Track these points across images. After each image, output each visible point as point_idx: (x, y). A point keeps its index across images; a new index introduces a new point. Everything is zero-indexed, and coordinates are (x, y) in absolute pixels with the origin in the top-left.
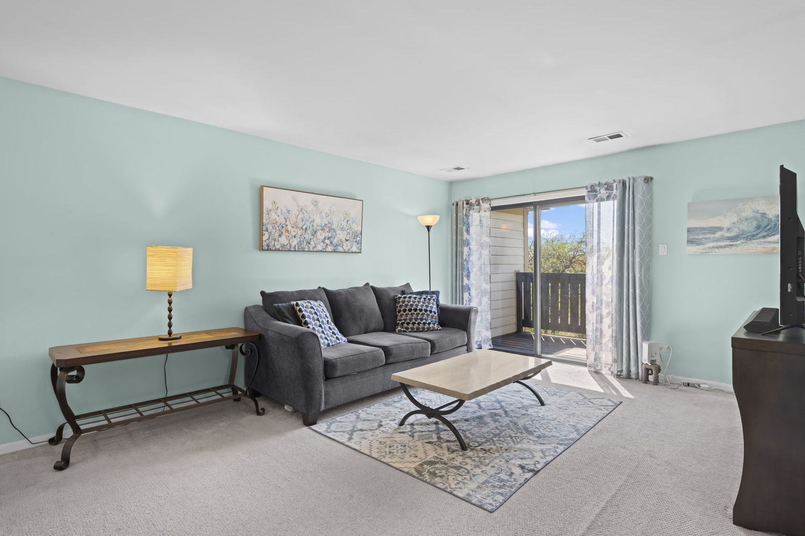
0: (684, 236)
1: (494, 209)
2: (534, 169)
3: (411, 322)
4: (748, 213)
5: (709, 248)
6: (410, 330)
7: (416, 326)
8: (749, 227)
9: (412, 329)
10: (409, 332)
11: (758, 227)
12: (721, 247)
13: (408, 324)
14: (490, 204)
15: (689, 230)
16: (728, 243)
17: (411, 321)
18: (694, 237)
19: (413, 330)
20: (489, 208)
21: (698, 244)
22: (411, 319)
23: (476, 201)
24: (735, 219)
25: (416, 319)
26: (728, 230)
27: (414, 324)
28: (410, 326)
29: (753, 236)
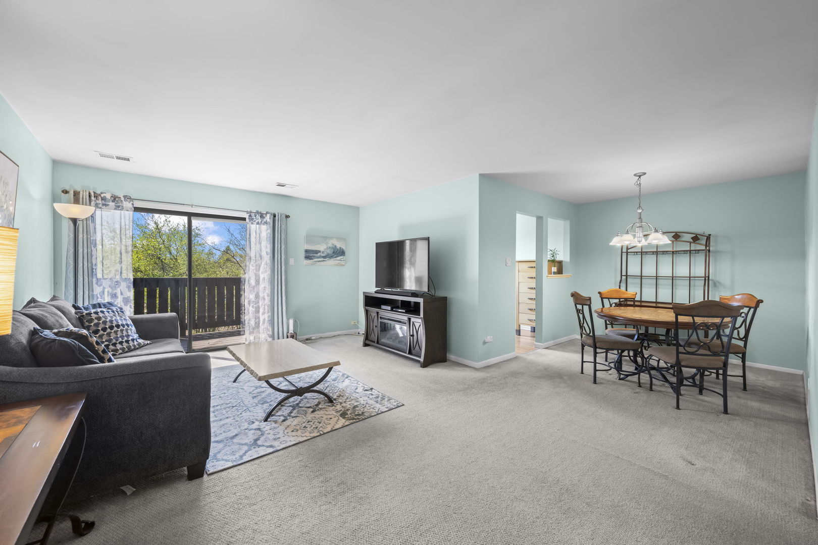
0: (303, 254)
1: (137, 209)
2: (191, 183)
3: (118, 342)
4: (330, 245)
5: (315, 261)
6: (120, 351)
7: (125, 345)
8: (330, 252)
9: (123, 349)
10: (119, 354)
11: (334, 252)
12: (319, 261)
13: (114, 344)
14: (133, 204)
15: (306, 251)
16: (322, 259)
17: (117, 340)
18: (310, 255)
19: (124, 352)
20: (131, 208)
21: (310, 259)
22: (117, 339)
23: (112, 197)
24: (325, 247)
25: (122, 337)
26: (323, 252)
27: (121, 343)
28: (119, 346)
29: (332, 256)
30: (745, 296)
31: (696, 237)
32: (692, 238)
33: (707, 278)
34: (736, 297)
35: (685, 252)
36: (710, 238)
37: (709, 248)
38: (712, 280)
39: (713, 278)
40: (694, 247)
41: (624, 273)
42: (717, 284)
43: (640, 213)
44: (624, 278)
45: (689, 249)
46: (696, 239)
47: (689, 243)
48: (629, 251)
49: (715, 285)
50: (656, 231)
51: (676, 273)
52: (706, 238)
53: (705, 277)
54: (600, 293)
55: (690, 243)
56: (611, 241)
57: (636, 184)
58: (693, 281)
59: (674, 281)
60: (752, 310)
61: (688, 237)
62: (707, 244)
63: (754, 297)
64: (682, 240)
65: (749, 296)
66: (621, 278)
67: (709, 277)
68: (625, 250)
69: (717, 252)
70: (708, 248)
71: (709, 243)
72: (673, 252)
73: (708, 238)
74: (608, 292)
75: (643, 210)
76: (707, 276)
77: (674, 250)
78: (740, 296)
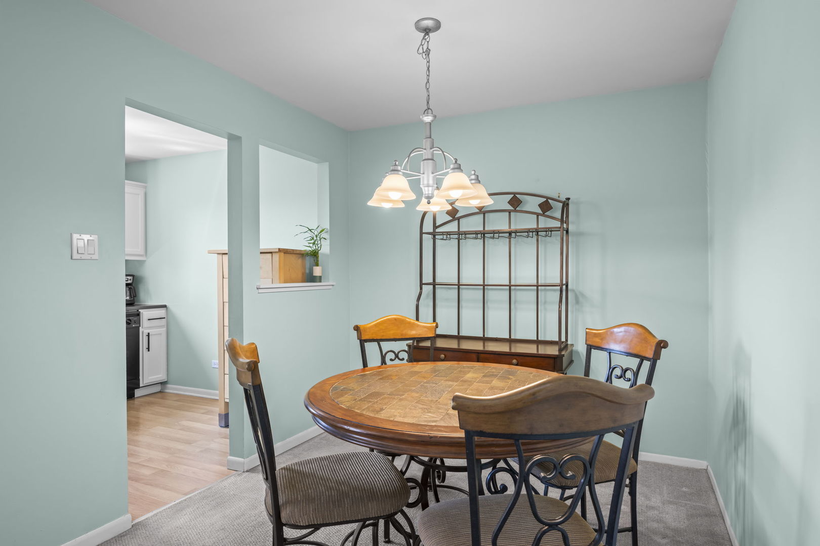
30: (631, 329)
31: (546, 203)
32: (540, 206)
33: (564, 287)
34: (616, 330)
35: (528, 231)
36: (568, 204)
37: (568, 225)
38: (573, 290)
39: (574, 288)
40: (544, 223)
41: (428, 278)
42: (581, 299)
43: (430, 124)
44: (427, 289)
45: (535, 226)
46: (546, 207)
47: (535, 216)
48: (437, 230)
49: (577, 302)
50: (458, 168)
51: (515, 278)
52: (561, 205)
53: (561, 285)
54: (357, 328)
55: (538, 215)
56: (370, 197)
57: (421, 51)
58: (543, 293)
59: (513, 293)
60: (646, 365)
61: (532, 204)
62: (564, 219)
63: (650, 333)
64: (524, 209)
65: (640, 330)
66: (421, 288)
67: (567, 286)
68: (428, 227)
69: (579, 234)
70: (565, 226)
71: (567, 216)
72: (510, 233)
73: (566, 204)
74: (376, 325)
75: (435, 117)
76: (564, 282)
77: (513, 227)
78: (622, 329)
